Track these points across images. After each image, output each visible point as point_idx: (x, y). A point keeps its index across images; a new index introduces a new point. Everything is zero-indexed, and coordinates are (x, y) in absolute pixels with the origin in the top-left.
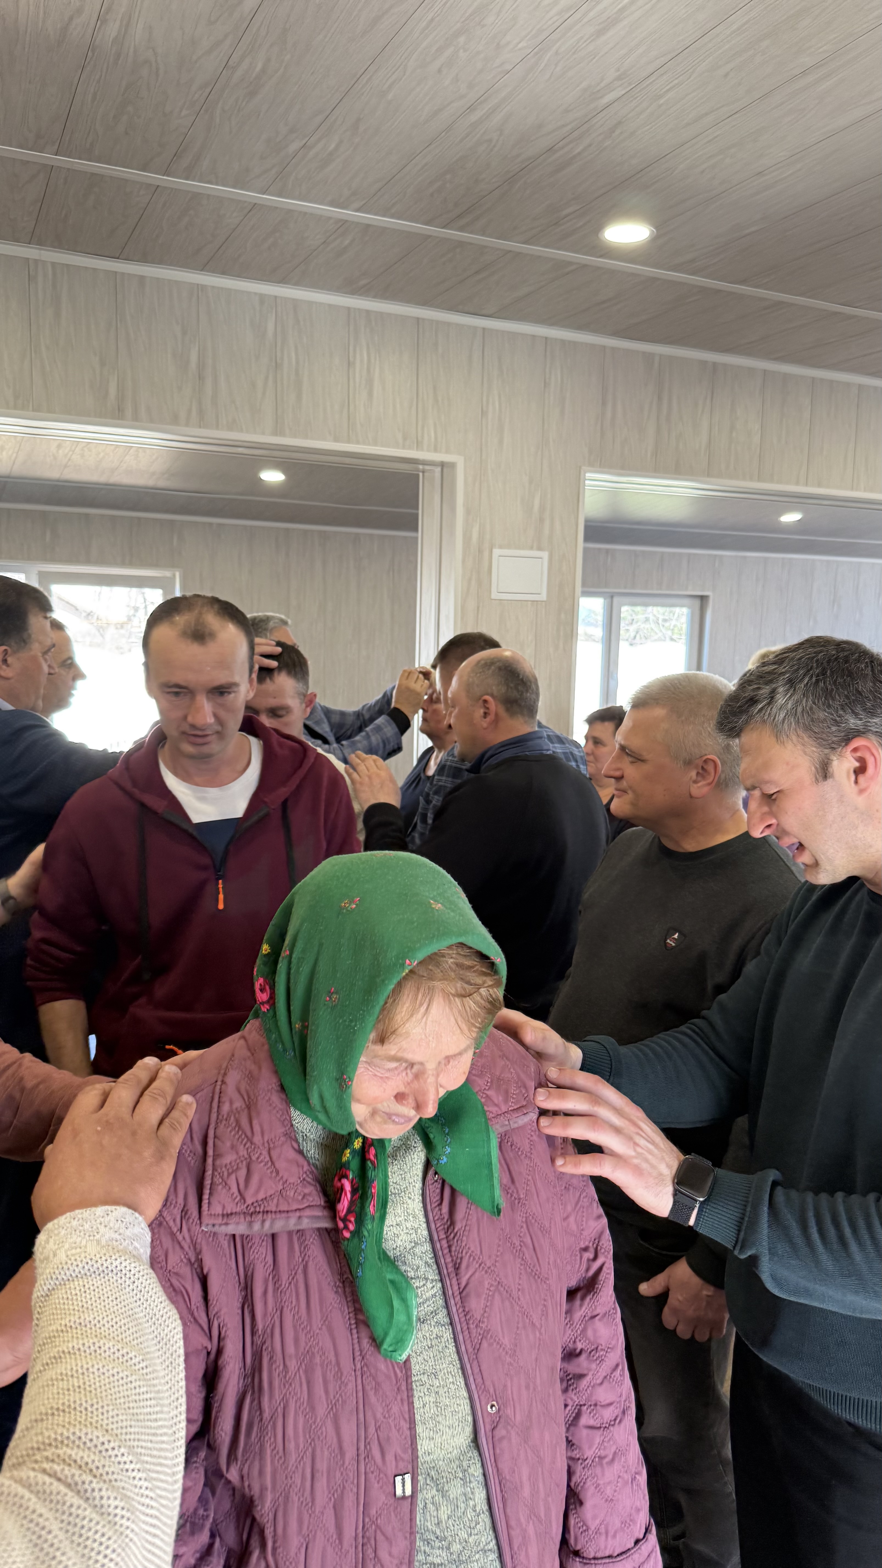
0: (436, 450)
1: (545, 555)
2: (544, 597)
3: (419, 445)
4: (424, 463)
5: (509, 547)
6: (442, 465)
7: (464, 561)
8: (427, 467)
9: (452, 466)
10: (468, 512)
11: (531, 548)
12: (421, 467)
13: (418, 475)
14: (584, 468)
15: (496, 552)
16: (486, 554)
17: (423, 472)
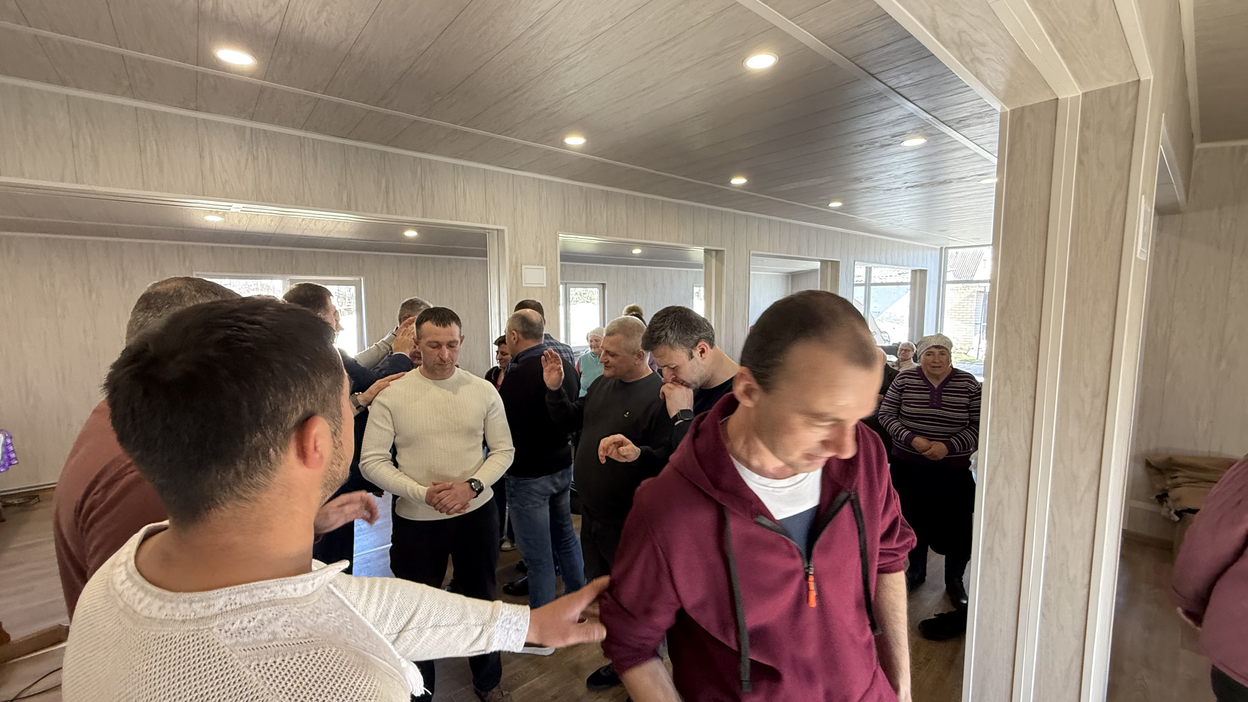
0: (495, 224)
1: (544, 268)
2: (545, 285)
3: (488, 222)
4: (488, 229)
5: (529, 264)
6: (498, 230)
7: (510, 271)
8: (490, 231)
9: (503, 231)
10: (511, 250)
11: (538, 265)
12: (487, 231)
13: (486, 235)
14: (558, 232)
15: (524, 267)
16: (519, 268)
17: (488, 233)
